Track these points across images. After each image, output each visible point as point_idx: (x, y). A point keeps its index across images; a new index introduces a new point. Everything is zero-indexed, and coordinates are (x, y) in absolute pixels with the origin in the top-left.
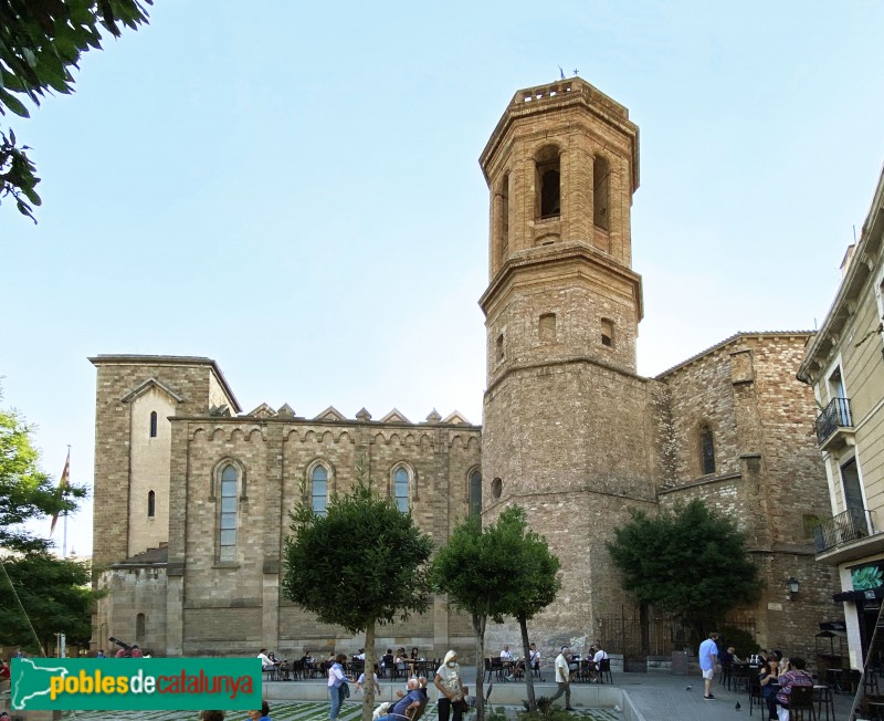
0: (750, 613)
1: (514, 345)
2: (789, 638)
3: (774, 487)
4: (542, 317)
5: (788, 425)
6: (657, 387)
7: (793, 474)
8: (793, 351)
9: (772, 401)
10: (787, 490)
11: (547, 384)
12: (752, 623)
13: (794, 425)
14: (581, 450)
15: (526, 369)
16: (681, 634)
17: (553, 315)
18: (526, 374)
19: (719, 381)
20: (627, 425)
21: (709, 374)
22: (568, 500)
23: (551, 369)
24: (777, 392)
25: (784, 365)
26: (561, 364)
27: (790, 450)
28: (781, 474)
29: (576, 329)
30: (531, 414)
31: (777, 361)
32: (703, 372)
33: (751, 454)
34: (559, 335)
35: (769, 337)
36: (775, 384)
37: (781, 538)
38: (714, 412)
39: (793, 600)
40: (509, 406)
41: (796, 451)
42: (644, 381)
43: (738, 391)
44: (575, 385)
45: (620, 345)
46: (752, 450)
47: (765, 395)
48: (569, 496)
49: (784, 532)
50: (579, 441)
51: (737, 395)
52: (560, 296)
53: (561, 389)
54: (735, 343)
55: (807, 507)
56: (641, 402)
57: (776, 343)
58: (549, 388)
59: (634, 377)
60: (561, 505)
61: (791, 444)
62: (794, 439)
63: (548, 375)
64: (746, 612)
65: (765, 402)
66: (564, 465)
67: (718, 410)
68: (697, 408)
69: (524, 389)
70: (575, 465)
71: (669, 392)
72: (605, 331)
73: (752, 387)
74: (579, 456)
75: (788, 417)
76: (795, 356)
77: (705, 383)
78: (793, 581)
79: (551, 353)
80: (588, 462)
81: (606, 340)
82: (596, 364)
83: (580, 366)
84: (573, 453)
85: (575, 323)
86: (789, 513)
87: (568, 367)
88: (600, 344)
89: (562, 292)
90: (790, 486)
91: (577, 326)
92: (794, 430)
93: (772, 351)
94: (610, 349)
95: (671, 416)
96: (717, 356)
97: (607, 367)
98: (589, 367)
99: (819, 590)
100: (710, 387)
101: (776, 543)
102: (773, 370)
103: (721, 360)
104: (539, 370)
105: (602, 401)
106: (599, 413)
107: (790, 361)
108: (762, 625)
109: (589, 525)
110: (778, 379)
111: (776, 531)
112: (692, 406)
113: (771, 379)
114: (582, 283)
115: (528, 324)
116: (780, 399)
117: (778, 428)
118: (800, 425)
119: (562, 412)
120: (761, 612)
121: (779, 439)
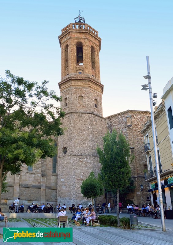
0: (133, 195)
1: (72, 104)
2: (141, 202)
3: (137, 156)
4: (79, 96)
6: (108, 121)
7: (141, 152)
8: (140, 116)
9: (136, 130)
10: (140, 157)
11: (81, 119)
12: (133, 198)
13: (141, 137)
14: (91, 142)
15: (75, 113)
17: (82, 96)
18: (75, 115)
19: (123, 123)
20: (101, 134)
21: (121, 119)
22: (87, 158)
23: (82, 114)
24: (137, 128)
25: (138, 120)
26: (85, 113)
27: (140, 145)
28: (138, 152)
29: (89, 103)
30: (77, 128)
31: (137, 118)
32: (119, 119)
33: (132, 147)
34: (84, 103)
35: (135, 112)
36: (137, 125)
37: (139, 172)
38: (122, 132)
39: (142, 191)
40: (70, 124)
41: (142, 145)
42: (105, 119)
43: (129, 128)
44: (89, 121)
45: (99, 107)
46: (132, 146)
47: (134, 128)
48: (87, 157)
49: (140, 170)
50: (90, 139)
52: (84, 91)
53: (85, 121)
54: (127, 112)
55: (144, 162)
56: (105, 126)
58: (82, 120)
59: (103, 118)
60: (85, 160)
61: (140, 143)
62: (141, 142)
63: (81, 116)
64: (132, 195)
65: (134, 130)
66: (86, 147)
68: (118, 129)
69: (75, 119)
70: (89, 147)
71: (111, 122)
72: (95, 102)
73: (131, 127)
74: (90, 144)
75: (140, 135)
76: (141, 117)
77: (120, 122)
78: (142, 186)
79: (82, 109)
80: (92, 146)
81: (96, 106)
82: (94, 114)
83: (90, 115)
84: (88, 143)
85: (88, 100)
86: (140, 164)
87: (88, 115)
88: (94, 107)
89: (85, 90)
91: (89, 101)
92: (141, 139)
93: (136, 115)
94: (97, 109)
95: (112, 130)
96: (123, 115)
97: (97, 115)
98: (92, 115)
100: (122, 124)
101: (138, 174)
102: (136, 121)
103: (124, 116)
104: (79, 114)
105: (96, 126)
106: (95, 130)
107: (140, 119)
108: (135, 198)
109: (93, 167)
110: (137, 124)
111: (138, 170)
112: (117, 129)
113: (136, 124)
114: (90, 88)
115: (75, 98)
116: (138, 130)
117: (137, 138)
118: (142, 137)
119: (85, 129)
120: (135, 195)
121: (138, 141)
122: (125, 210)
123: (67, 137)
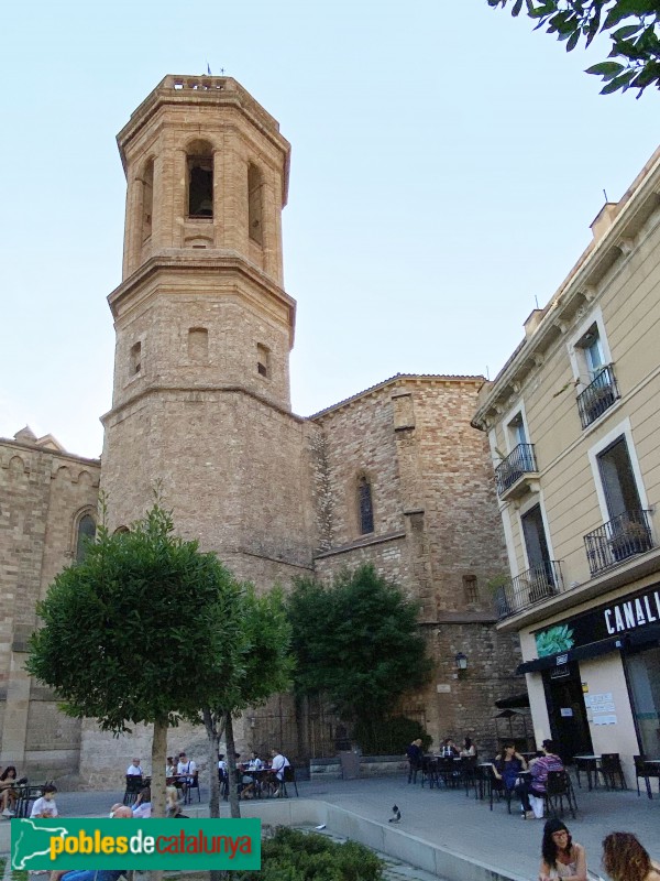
0: (419, 699)
1: (156, 359)
2: (459, 723)
3: (435, 547)
4: (192, 330)
5: (445, 474)
6: (312, 430)
7: (452, 529)
8: (447, 396)
9: (430, 449)
10: (446, 548)
11: (197, 413)
12: (421, 710)
13: (451, 474)
14: (235, 500)
15: (171, 390)
16: (341, 730)
17: (205, 331)
18: (172, 397)
19: (377, 427)
20: (284, 473)
21: (366, 417)
23: (202, 394)
24: (435, 439)
25: (440, 410)
26: (214, 390)
27: (447, 503)
28: (440, 531)
29: (231, 352)
30: (176, 448)
31: (434, 406)
32: (361, 415)
33: (414, 509)
34: (211, 355)
35: (427, 380)
36: (433, 430)
37: (443, 606)
38: (372, 462)
39: (460, 678)
40: (147, 434)
41: (454, 503)
42: (299, 421)
43: (401, 438)
44: (230, 419)
45: (276, 375)
46: (416, 504)
47: (423, 443)
49: (447, 599)
50: (234, 489)
51: (399, 442)
52: (213, 309)
53: (214, 421)
54: (393, 385)
55: (466, 566)
56: (296, 448)
57: (431, 387)
58: (199, 419)
59: (291, 416)
61: (449, 495)
62: (453, 491)
63: (198, 402)
64: (414, 698)
65: (423, 450)
66: (215, 518)
67: (377, 459)
68: (355, 457)
69: (168, 415)
70: (228, 519)
71: (324, 436)
72: (260, 358)
73: (414, 433)
74: (233, 508)
75: (445, 466)
76: (450, 400)
77: (362, 428)
78: (460, 656)
79: (203, 375)
80: (243, 515)
81: (262, 369)
82: (253, 396)
83: (236, 396)
84: (226, 503)
85: (230, 344)
86: (449, 575)
87: (226, 396)
88: (256, 372)
89: (216, 306)
90: (449, 544)
91: (232, 348)
92: (451, 480)
93: (429, 395)
94: (266, 380)
95: (326, 465)
96: (375, 398)
97: (264, 402)
98: (246, 399)
99: (484, 663)
100: (368, 433)
101: (440, 612)
102: (431, 416)
103: (379, 403)
104: (187, 395)
105: (259, 442)
106: (256, 456)
107: (447, 406)
108: (432, 711)
110: (435, 425)
111: (438, 598)
112: (349, 454)
113: (429, 425)
114: (238, 299)
115: (175, 336)
116: (437, 447)
117: (436, 478)
118: (457, 474)
119: (214, 451)
120: (431, 696)
121: (437, 491)
122: (386, 764)
123: (133, 488)
